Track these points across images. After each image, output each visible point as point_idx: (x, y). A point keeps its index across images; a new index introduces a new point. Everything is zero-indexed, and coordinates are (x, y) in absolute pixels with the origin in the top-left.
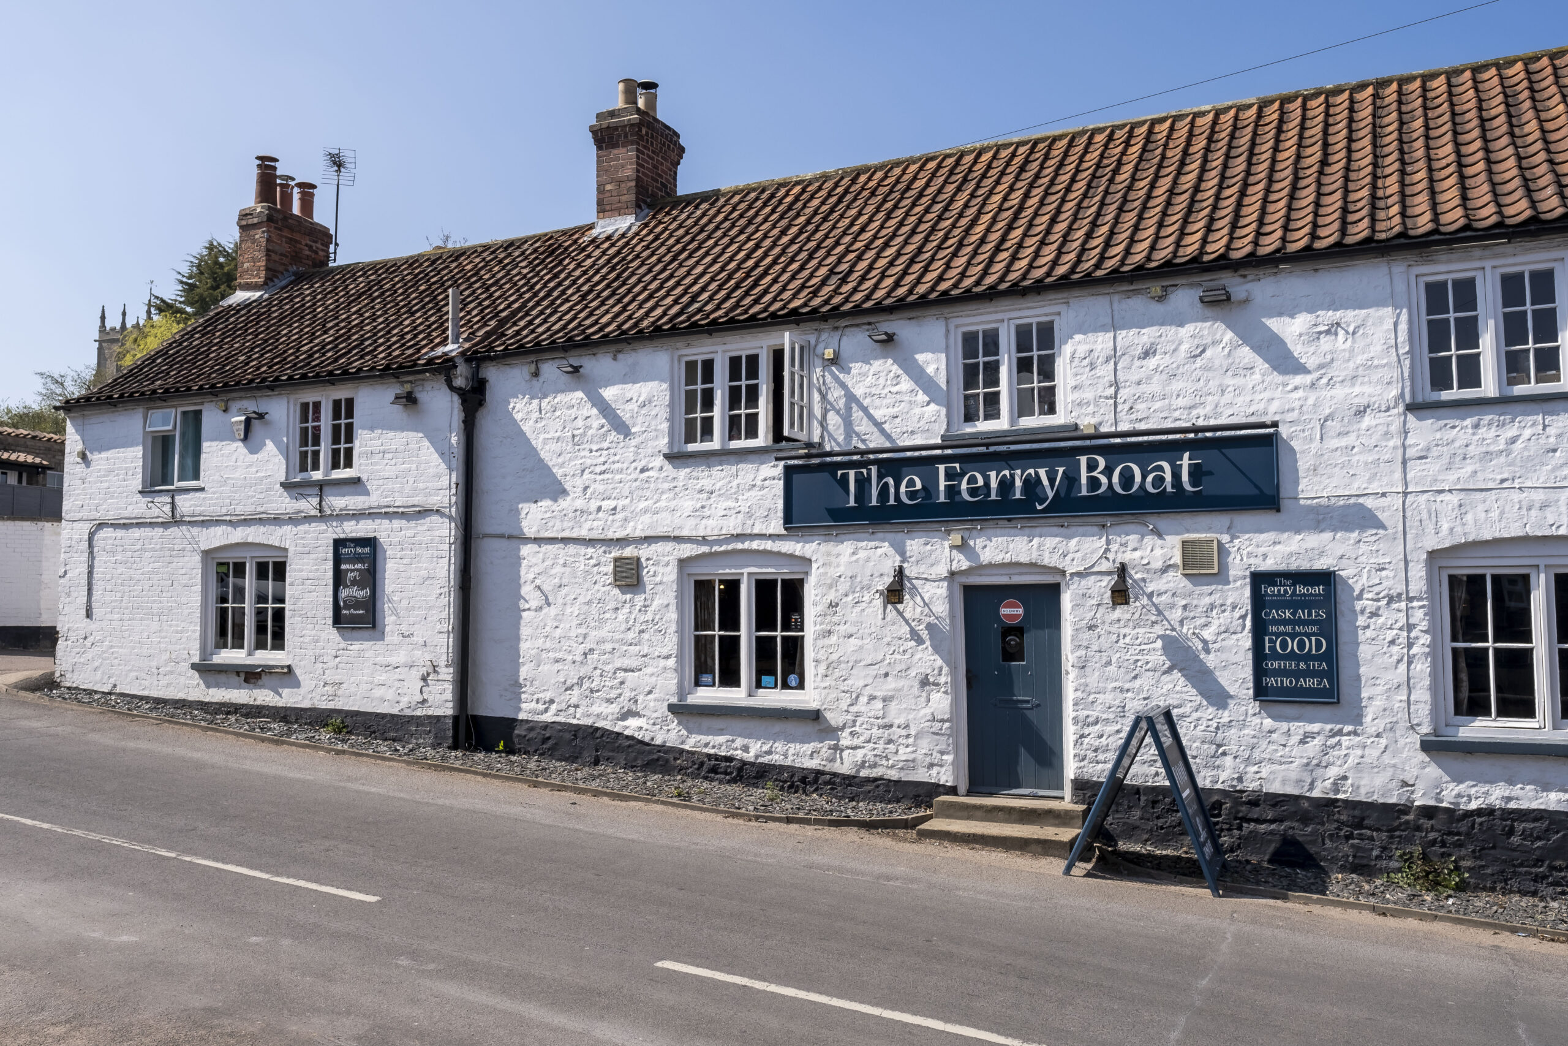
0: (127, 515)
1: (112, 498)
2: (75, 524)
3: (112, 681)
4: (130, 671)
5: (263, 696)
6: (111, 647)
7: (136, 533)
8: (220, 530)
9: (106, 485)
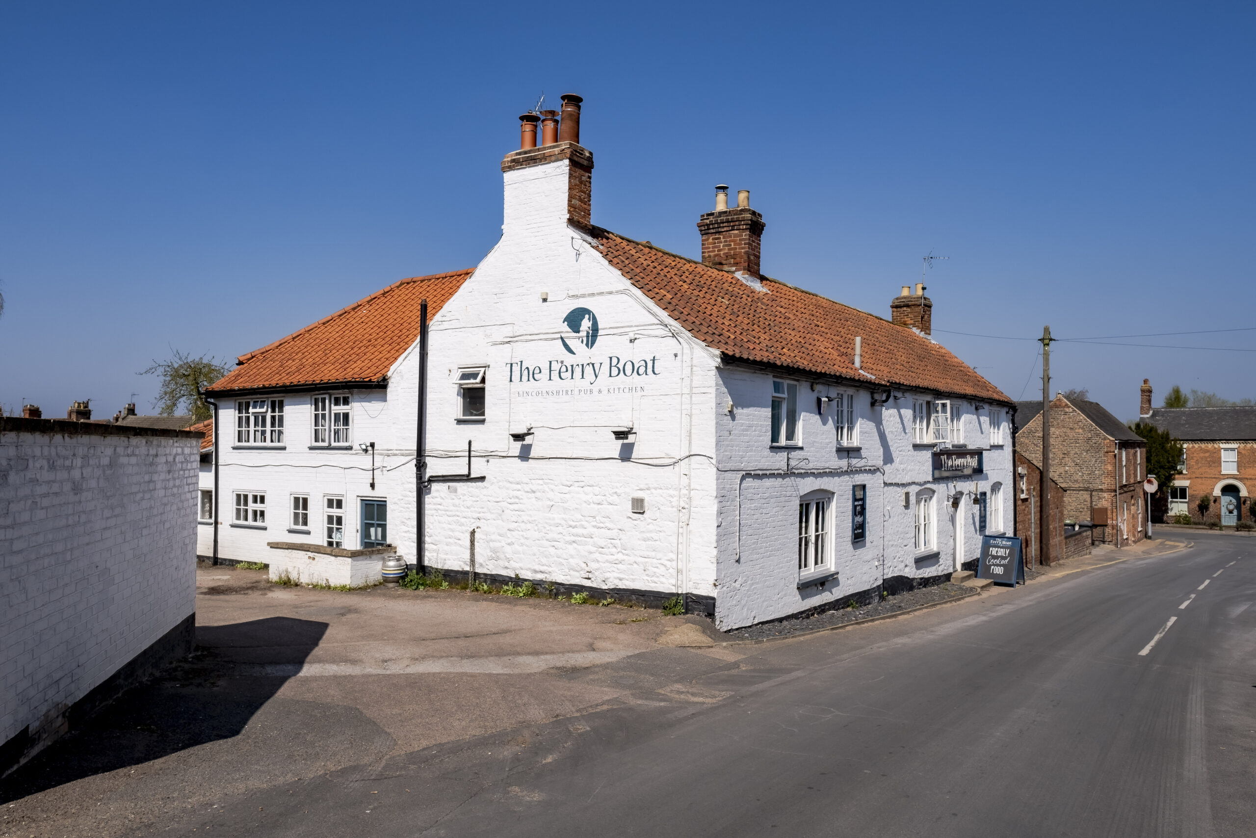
0: (761, 467)
1: (751, 451)
2: (726, 474)
3: (753, 614)
4: (763, 602)
5: (825, 597)
6: (753, 584)
7: (768, 482)
8: (811, 479)
9: (747, 438)
